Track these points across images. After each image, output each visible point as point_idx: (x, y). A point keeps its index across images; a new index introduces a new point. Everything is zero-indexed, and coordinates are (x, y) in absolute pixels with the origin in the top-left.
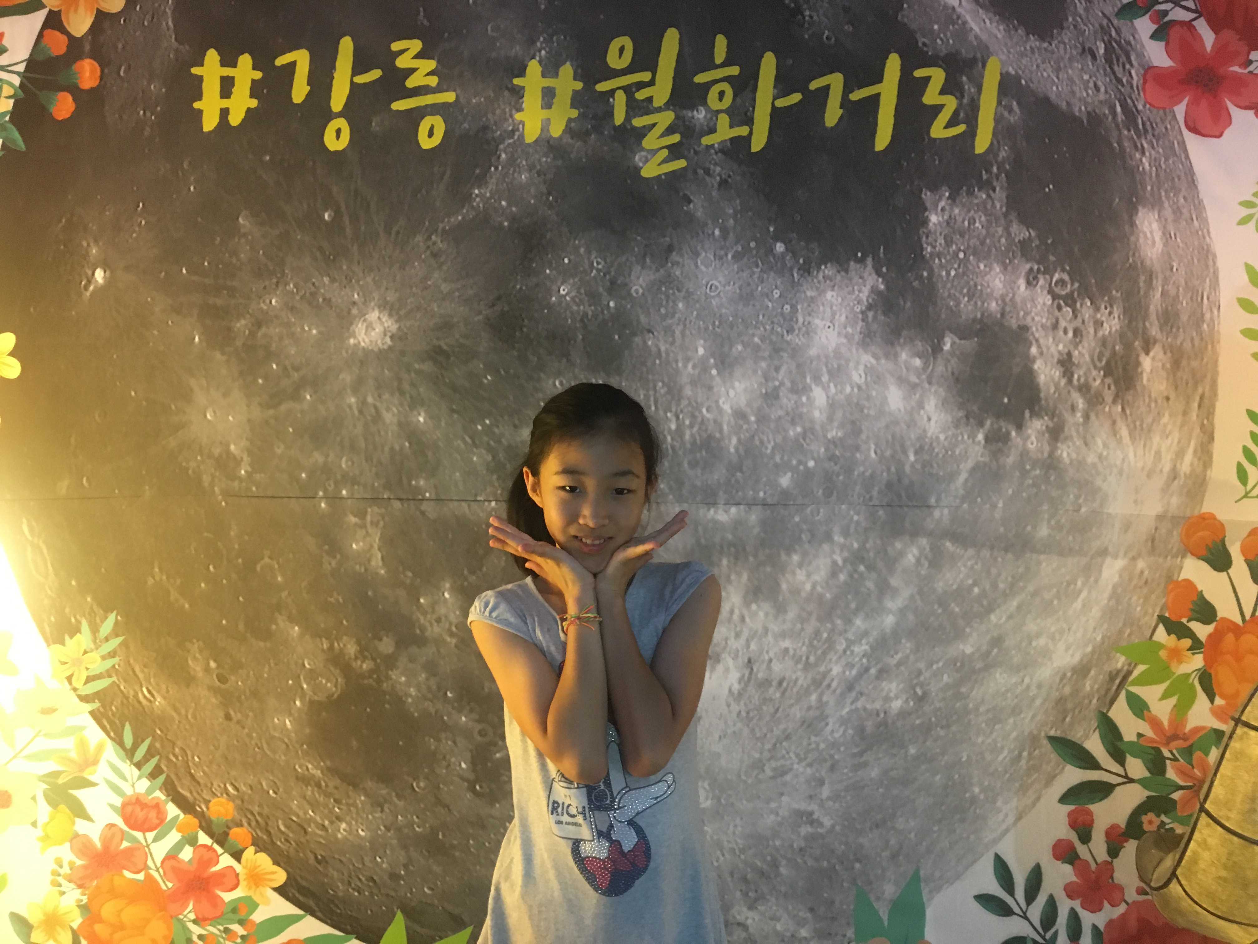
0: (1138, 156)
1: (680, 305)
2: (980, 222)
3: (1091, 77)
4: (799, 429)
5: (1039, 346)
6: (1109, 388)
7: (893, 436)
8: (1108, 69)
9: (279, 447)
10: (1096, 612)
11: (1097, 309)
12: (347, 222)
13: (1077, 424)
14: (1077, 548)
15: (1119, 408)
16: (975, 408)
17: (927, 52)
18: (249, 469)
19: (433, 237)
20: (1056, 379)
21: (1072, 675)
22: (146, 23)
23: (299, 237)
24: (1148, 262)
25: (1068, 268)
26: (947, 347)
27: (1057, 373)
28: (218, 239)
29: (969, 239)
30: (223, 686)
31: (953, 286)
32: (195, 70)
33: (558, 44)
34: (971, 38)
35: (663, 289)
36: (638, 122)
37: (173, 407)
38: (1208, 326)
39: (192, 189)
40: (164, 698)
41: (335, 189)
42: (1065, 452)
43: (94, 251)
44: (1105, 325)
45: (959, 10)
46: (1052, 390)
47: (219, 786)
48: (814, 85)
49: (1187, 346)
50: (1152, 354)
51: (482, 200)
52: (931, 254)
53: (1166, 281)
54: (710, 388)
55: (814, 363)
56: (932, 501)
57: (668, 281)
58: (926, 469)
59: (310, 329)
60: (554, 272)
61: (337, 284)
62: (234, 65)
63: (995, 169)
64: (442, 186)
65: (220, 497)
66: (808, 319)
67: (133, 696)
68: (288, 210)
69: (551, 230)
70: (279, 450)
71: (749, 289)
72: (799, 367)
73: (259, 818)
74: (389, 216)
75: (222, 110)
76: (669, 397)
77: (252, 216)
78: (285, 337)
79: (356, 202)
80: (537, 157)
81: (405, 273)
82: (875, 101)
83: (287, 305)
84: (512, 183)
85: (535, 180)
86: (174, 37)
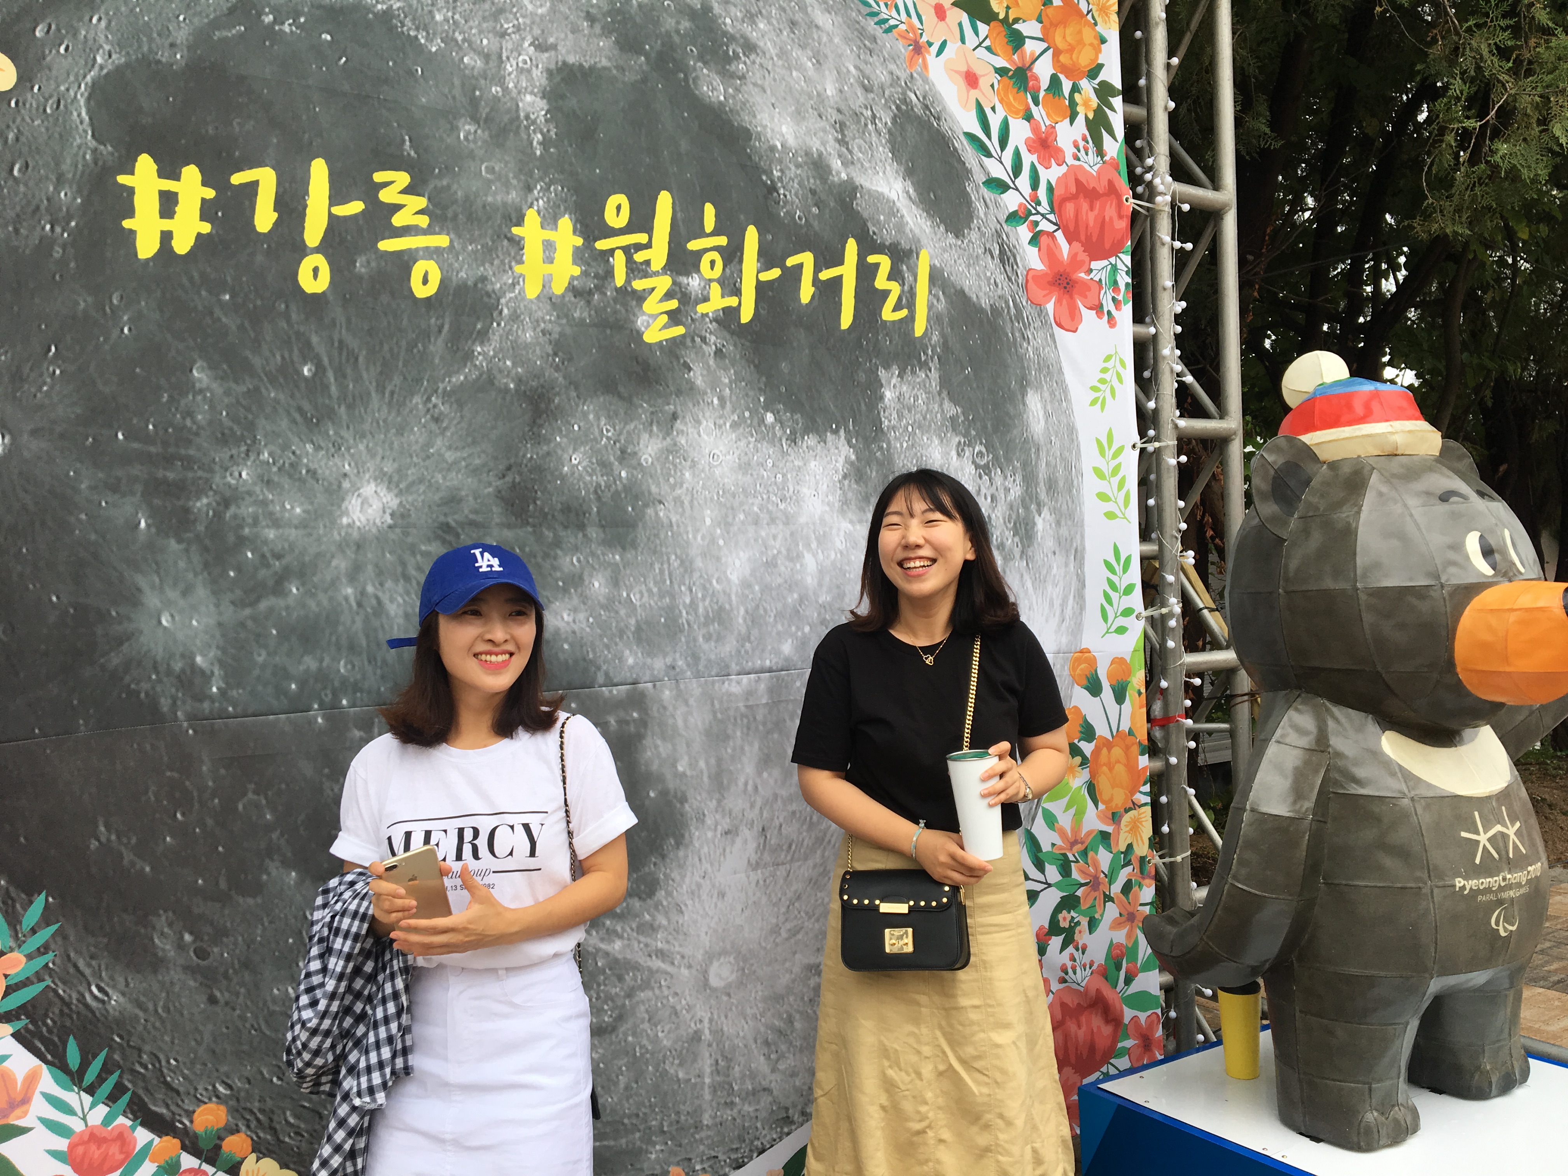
0: (1025, 345)
1: (687, 475)
2: (922, 399)
3: (991, 274)
4: (796, 596)
8: (1002, 268)
9: (260, 655)
11: (1006, 478)
12: (332, 380)
15: (1025, 563)
17: (876, 240)
18: (223, 685)
19: (433, 399)
22: (48, 111)
23: (272, 395)
24: (1035, 437)
25: (984, 442)
28: (166, 395)
29: (913, 413)
30: (203, 963)
31: (905, 457)
32: (122, 179)
33: (556, 195)
34: (908, 231)
35: (671, 458)
36: (639, 285)
37: (114, 613)
38: (1075, 490)
39: (126, 330)
40: (123, 994)
41: (315, 339)
44: (1011, 491)
45: (898, 204)
47: (206, 1089)
48: (791, 262)
49: (1064, 507)
50: (1042, 516)
51: (485, 359)
52: (888, 427)
53: (1048, 452)
54: (718, 559)
55: (805, 531)
57: (673, 450)
59: (292, 508)
60: (565, 440)
61: (322, 453)
62: (177, 177)
63: (930, 352)
64: (440, 342)
65: (185, 724)
66: (797, 488)
67: (78, 1000)
68: (257, 362)
69: (558, 394)
70: (261, 657)
71: (746, 458)
72: (792, 534)
73: (260, 1116)
74: (381, 373)
75: (162, 232)
76: (682, 570)
77: (210, 368)
78: (261, 518)
79: (340, 354)
80: (540, 314)
81: (404, 440)
82: (837, 281)
83: (261, 478)
84: (516, 341)
85: (541, 340)
86: (90, 133)
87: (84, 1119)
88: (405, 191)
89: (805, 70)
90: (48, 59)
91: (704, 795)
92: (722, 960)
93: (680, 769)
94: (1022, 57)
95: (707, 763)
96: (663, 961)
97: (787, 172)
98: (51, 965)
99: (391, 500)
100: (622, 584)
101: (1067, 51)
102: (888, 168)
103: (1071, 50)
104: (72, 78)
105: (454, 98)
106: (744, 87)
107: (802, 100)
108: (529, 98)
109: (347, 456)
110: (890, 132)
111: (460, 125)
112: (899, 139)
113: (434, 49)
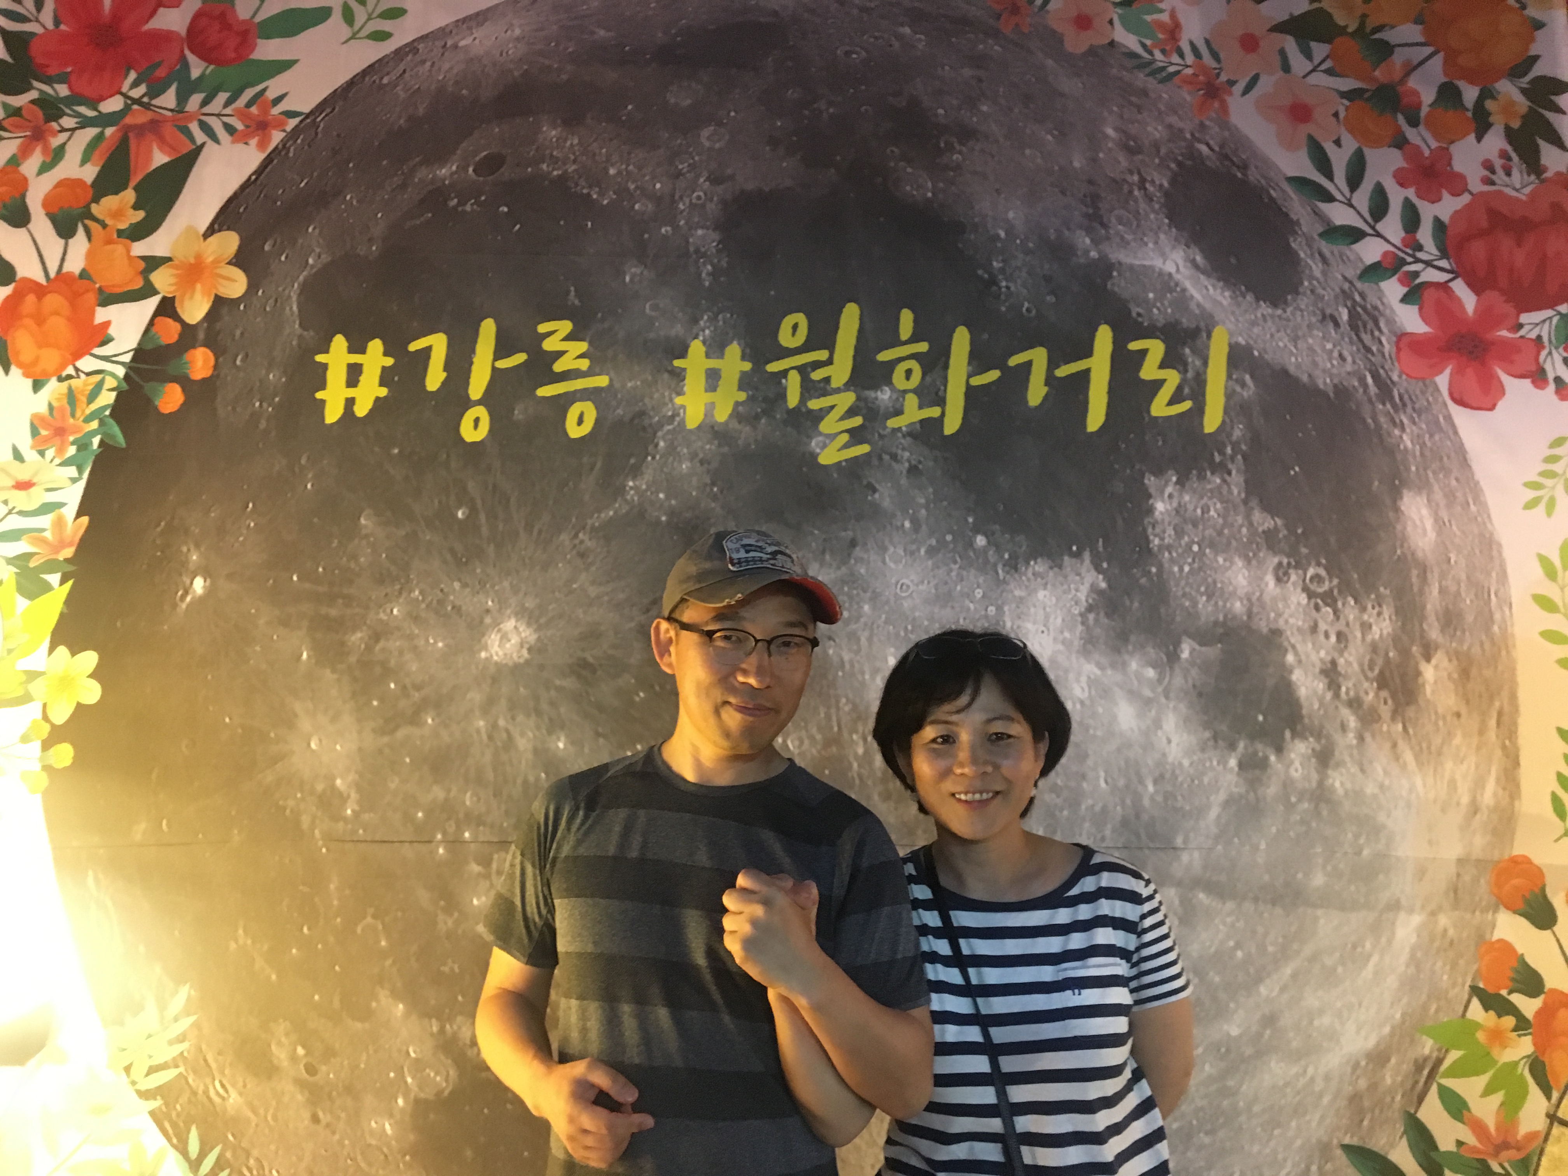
0: (1396, 432)
1: (866, 608)
2: (1216, 510)
3: (1334, 346)
5: (1296, 653)
6: (1385, 703)
7: (1127, 761)
8: (1355, 337)
9: (393, 782)
10: (1392, 981)
11: (1364, 609)
12: (484, 521)
13: (1350, 747)
14: (1362, 900)
15: (1400, 727)
16: (1224, 728)
17: (1142, 323)
18: (357, 808)
19: (581, 535)
20: (1320, 692)
21: (1367, 1064)
22: (268, 309)
23: (427, 537)
24: (1420, 554)
25: (1324, 561)
26: (1185, 655)
27: (1320, 685)
28: (336, 541)
29: (1204, 530)
30: (311, 1079)
31: (1187, 584)
32: (320, 358)
33: (724, 322)
34: (1193, 306)
35: (846, 589)
36: (814, 404)
37: (272, 735)
38: (1500, 628)
39: (309, 486)
40: (241, 1094)
41: (470, 484)
42: (1338, 781)
43: (195, 558)
44: (1374, 628)
45: (1178, 277)
46: (1316, 706)
48: (1014, 361)
49: (1476, 650)
50: (1434, 661)
51: (636, 493)
52: (1160, 547)
53: (1443, 576)
56: (1179, 841)
57: (852, 580)
58: (1169, 802)
59: (436, 642)
61: (468, 590)
62: (363, 351)
63: (1229, 450)
64: (592, 479)
65: (320, 843)
66: (1018, 622)
67: (203, 1092)
68: (417, 507)
70: (393, 784)
71: (946, 588)
74: (531, 512)
75: (347, 399)
76: (854, 715)
77: (376, 515)
78: (406, 651)
79: (493, 497)
80: (700, 444)
81: (548, 576)
82: (1084, 377)
83: (410, 614)
84: (671, 473)
85: (698, 470)
86: (298, 322)
88: (567, 339)
89: (1043, 145)
90: (272, 267)
94: (1389, 71)
97: (1012, 261)
101: (1471, 50)
103: (1481, 46)
104: (288, 280)
105: (625, 244)
106: (959, 178)
107: (1038, 180)
108: (700, 232)
109: (491, 592)
110: (1167, 194)
111: (627, 269)
112: (1182, 201)
113: (605, 202)
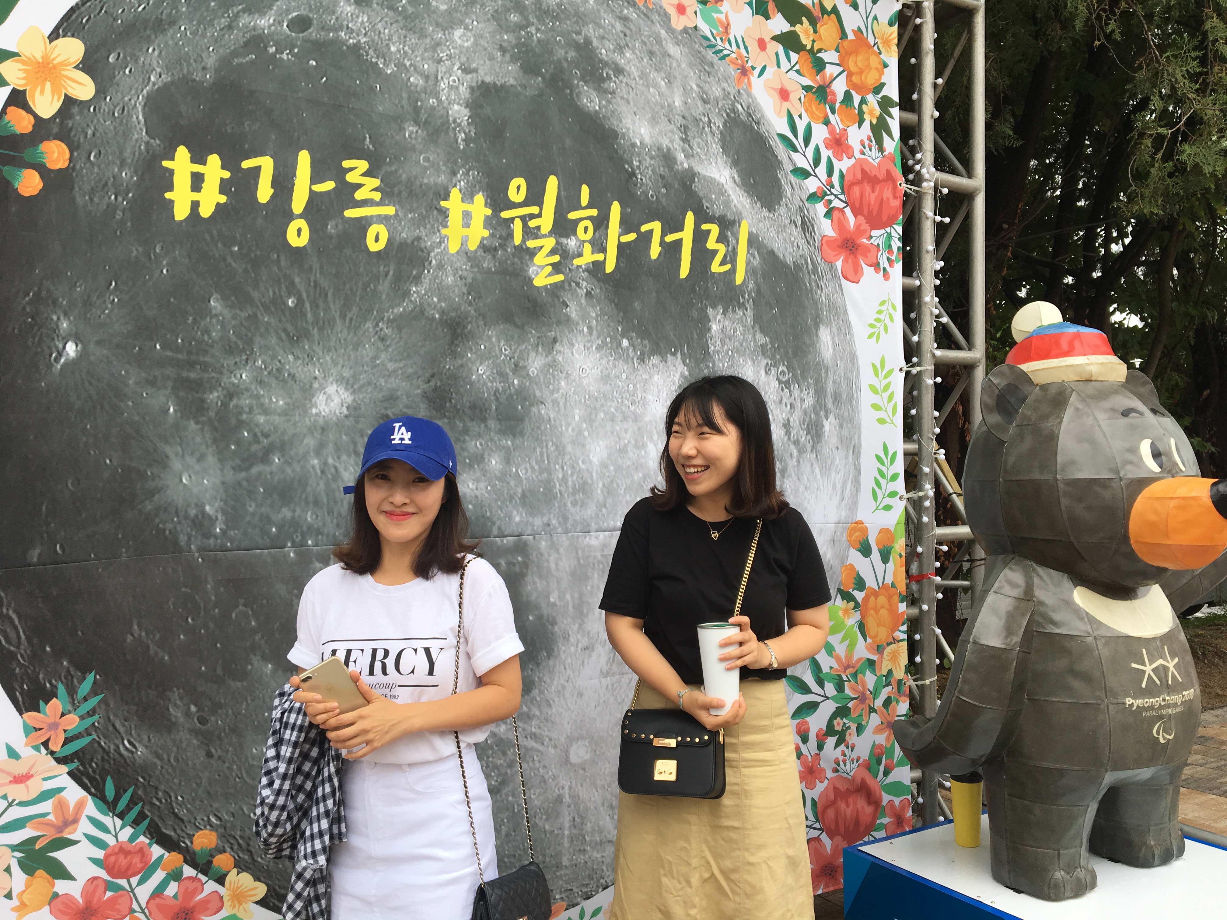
0: (819, 292)
1: (563, 383)
2: (740, 331)
3: (795, 239)
4: (641, 475)
6: (809, 442)
8: (803, 235)
9: (251, 506)
11: (802, 391)
12: (309, 309)
13: (793, 466)
15: (813, 454)
17: (709, 213)
18: (224, 527)
19: (380, 324)
20: (783, 437)
22: (116, 114)
23: (266, 319)
24: (826, 361)
25: (784, 363)
27: (782, 432)
28: (191, 318)
29: (734, 342)
30: (203, 728)
32: (166, 164)
33: (473, 178)
34: (733, 206)
35: (551, 371)
36: (531, 244)
37: (149, 473)
38: (855, 402)
39: (165, 271)
40: (146, 747)
41: (297, 280)
43: (65, 325)
44: (806, 401)
45: (726, 186)
46: (781, 444)
47: (203, 820)
48: (644, 228)
49: (846, 414)
50: (829, 420)
51: (418, 296)
52: (714, 352)
53: (835, 372)
54: (584, 446)
55: (649, 427)
57: (553, 364)
59: (277, 401)
60: (474, 356)
61: (300, 361)
62: (204, 163)
63: (747, 296)
64: (387, 283)
65: (197, 554)
66: (644, 395)
67: (115, 751)
68: (256, 295)
69: (471, 322)
70: (251, 508)
71: (607, 372)
72: (639, 429)
73: (241, 841)
74: (344, 305)
75: (192, 202)
76: (556, 453)
77: (222, 299)
78: (255, 407)
79: (315, 291)
80: (459, 264)
81: (358, 354)
82: (678, 243)
83: (256, 379)
84: (441, 284)
85: (459, 283)
86: (144, 130)
87: (116, 836)
88: (364, 175)
89: (660, 87)
90: (117, 78)
91: (569, 620)
92: (579, 743)
93: (552, 600)
94: (823, 78)
95: (572, 596)
96: (536, 742)
97: (644, 162)
98: (96, 724)
99: (347, 397)
100: (512, 462)
101: (858, 73)
102: (719, 159)
103: (861, 72)
104: (133, 92)
105: (402, 107)
106: (614, 100)
107: (656, 110)
108: (456, 107)
109: (317, 364)
110: (721, 133)
111: (406, 126)
112: (728, 139)
113: (389, 72)
